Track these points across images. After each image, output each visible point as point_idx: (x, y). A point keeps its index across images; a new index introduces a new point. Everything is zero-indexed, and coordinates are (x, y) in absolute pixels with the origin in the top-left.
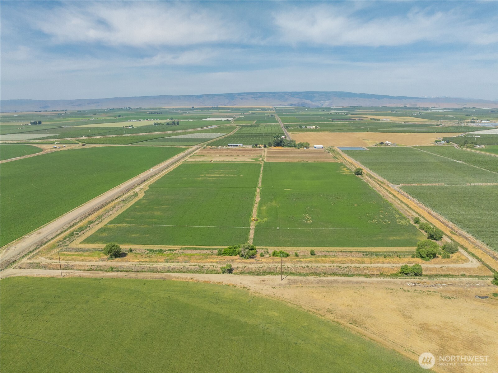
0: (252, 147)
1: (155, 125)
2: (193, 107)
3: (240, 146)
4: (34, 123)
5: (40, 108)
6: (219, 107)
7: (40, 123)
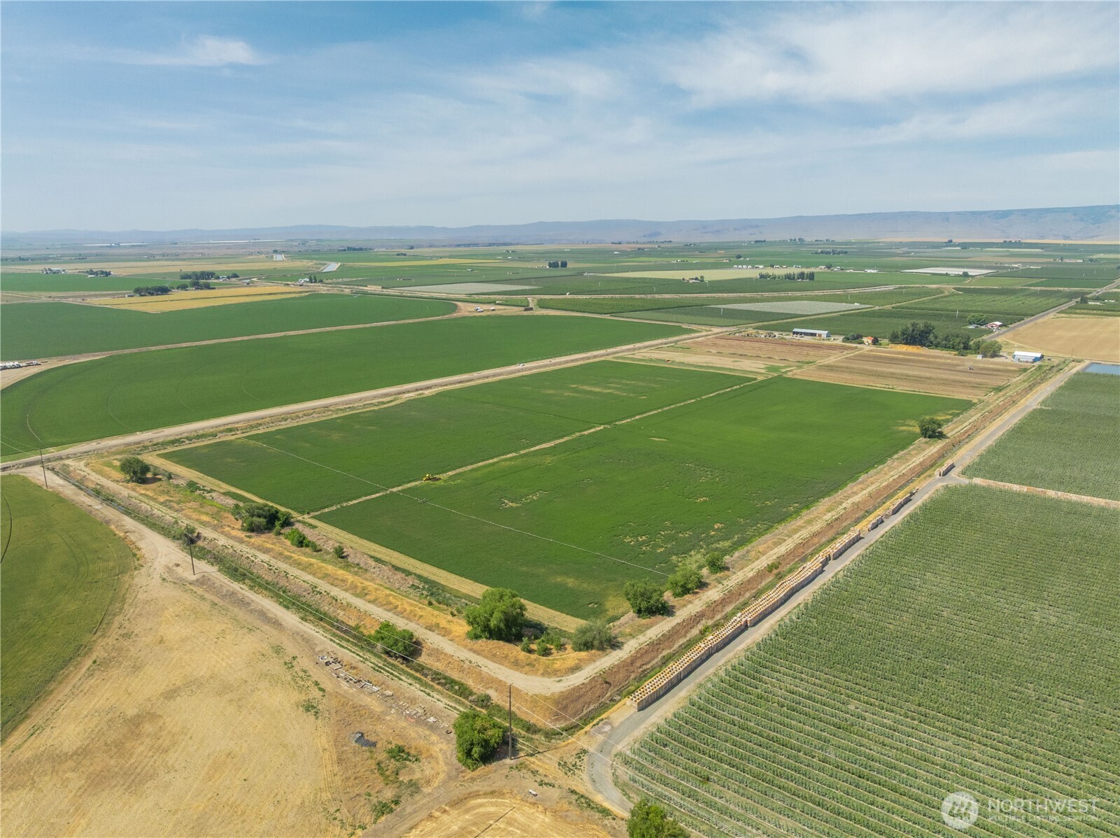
0: (843, 341)
1: (760, 278)
2: (950, 241)
3: (820, 335)
4: (553, 265)
5: (645, 236)
6: (1023, 241)
7: (564, 265)
